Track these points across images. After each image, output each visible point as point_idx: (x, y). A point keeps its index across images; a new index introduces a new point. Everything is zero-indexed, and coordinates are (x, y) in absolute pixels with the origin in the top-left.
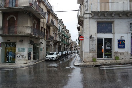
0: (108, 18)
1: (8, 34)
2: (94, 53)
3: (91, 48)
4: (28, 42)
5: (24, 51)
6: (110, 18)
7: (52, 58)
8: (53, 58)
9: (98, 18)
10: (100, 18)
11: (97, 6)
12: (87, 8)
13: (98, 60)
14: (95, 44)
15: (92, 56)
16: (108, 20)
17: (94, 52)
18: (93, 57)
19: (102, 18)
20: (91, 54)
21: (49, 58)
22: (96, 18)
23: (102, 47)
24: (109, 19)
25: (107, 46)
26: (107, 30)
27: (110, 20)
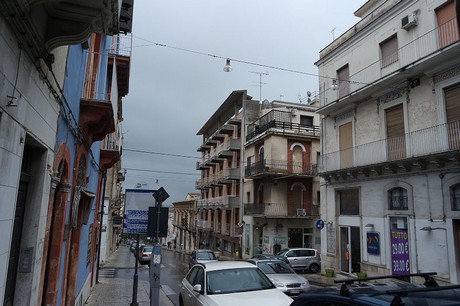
0: (350, 182)
3: (329, 246)
9: (337, 183)
10: (340, 183)
15: (330, 264)
20: (329, 259)
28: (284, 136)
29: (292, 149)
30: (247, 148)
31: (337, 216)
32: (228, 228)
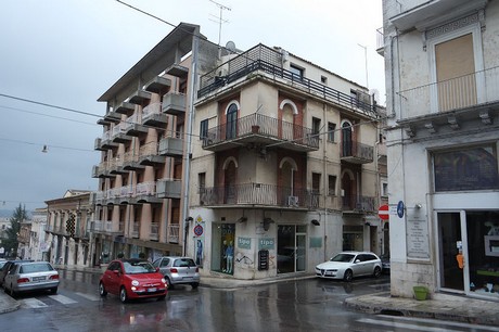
0: (469, 133)
1: (225, 203)
2: (424, 268)
3: (412, 246)
4: (258, 225)
5: (248, 247)
6: (482, 131)
7: (329, 273)
8: (334, 273)
9: (431, 139)
10: (440, 137)
11: (428, 97)
12: (393, 110)
13: (439, 297)
14: (425, 232)
15: (416, 276)
16: (473, 140)
17: (422, 263)
18: (420, 281)
19: (447, 136)
20: (412, 268)
21: (323, 271)
22: (425, 140)
23: (459, 244)
24: (478, 135)
25: (491, 241)
26: (476, 180)
27: (479, 139)
28: (275, 85)
29: (281, 107)
30: (199, 107)
31: (432, 194)
32: (156, 230)
